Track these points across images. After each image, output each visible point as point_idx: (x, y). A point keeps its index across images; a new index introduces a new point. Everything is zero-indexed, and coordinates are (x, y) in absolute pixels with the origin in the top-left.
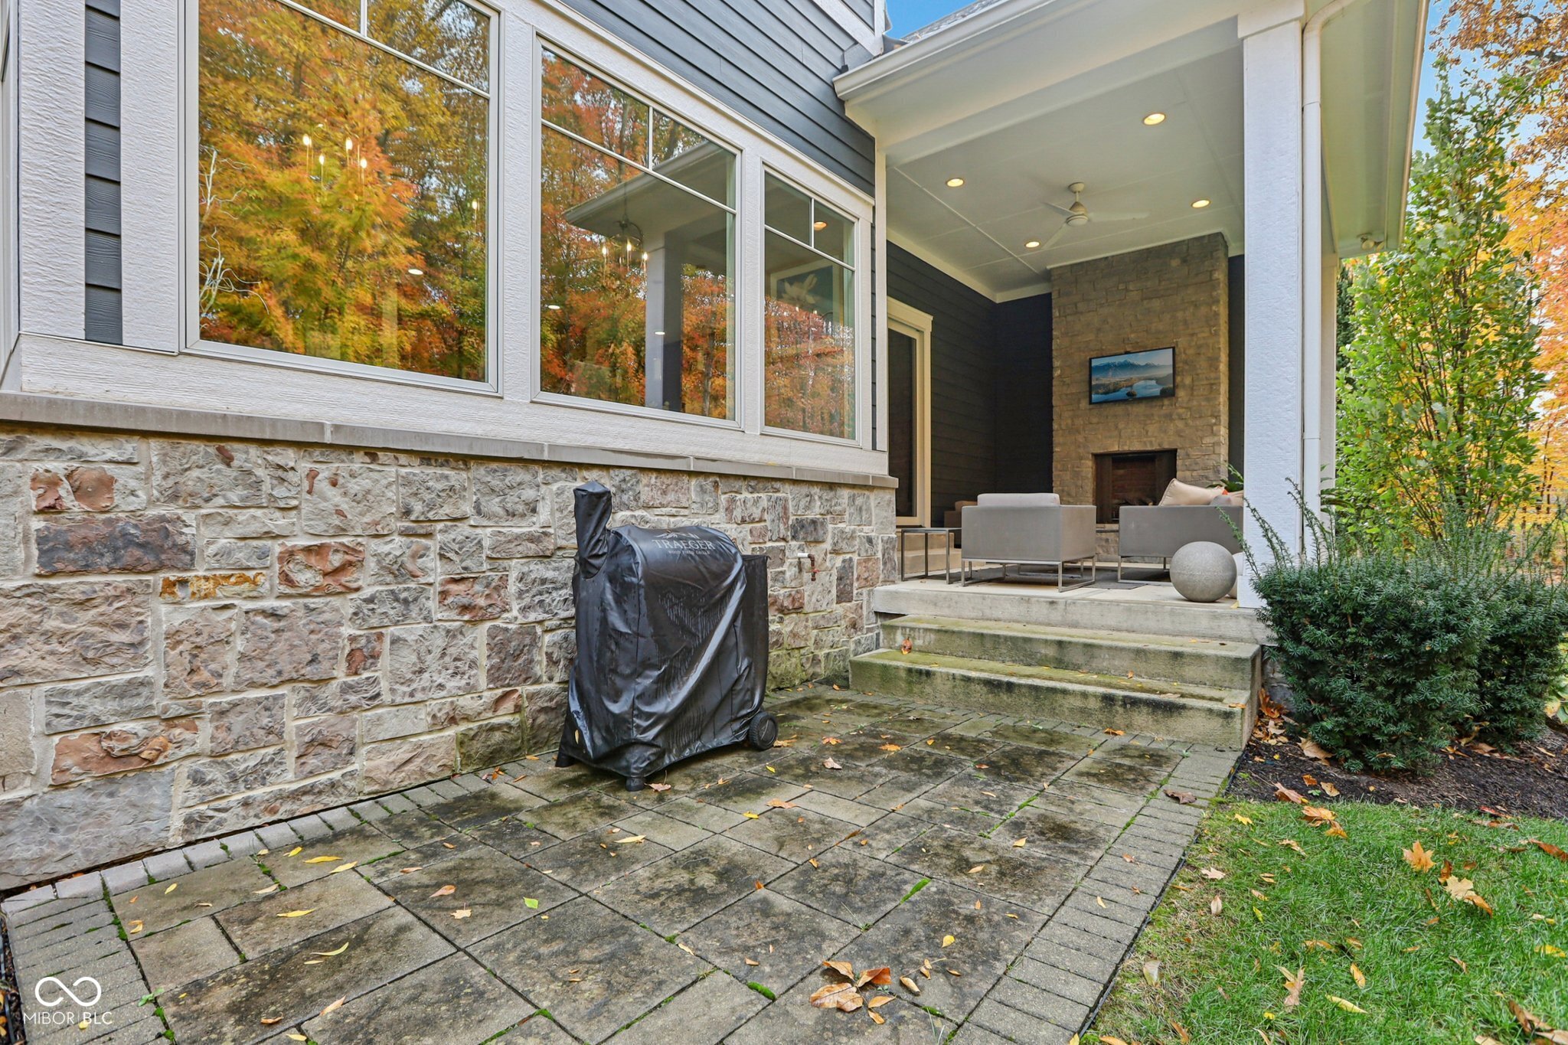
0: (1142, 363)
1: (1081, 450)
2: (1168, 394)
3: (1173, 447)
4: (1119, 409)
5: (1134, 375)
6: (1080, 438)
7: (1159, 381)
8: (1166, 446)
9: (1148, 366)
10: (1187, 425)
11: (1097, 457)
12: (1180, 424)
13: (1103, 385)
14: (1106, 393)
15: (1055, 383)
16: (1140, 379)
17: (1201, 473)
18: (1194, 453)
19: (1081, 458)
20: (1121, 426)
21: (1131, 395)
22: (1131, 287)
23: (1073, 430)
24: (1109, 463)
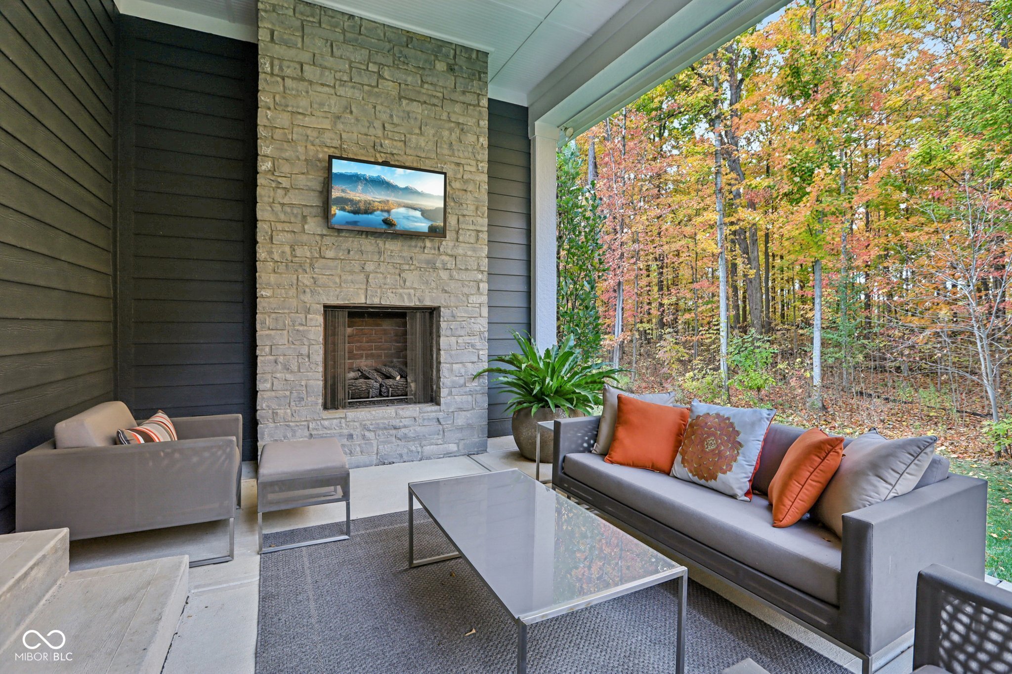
0: (402, 185)
1: (307, 298)
2: (437, 233)
3: (436, 304)
4: (368, 244)
5: (392, 198)
6: (306, 279)
7: (425, 213)
8: (428, 303)
9: (408, 190)
10: (451, 277)
11: (329, 309)
12: (444, 275)
13: (351, 201)
14: (355, 212)
15: (261, 180)
16: (400, 205)
17: (467, 339)
18: (460, 313)
19: (308, 311)
20: (370, 267)
21: (388, 222)
22: (386, 74)
23: (293, 264)
24: (343, 317)
